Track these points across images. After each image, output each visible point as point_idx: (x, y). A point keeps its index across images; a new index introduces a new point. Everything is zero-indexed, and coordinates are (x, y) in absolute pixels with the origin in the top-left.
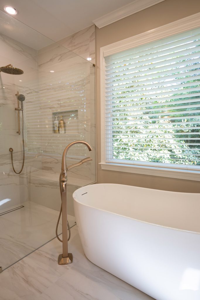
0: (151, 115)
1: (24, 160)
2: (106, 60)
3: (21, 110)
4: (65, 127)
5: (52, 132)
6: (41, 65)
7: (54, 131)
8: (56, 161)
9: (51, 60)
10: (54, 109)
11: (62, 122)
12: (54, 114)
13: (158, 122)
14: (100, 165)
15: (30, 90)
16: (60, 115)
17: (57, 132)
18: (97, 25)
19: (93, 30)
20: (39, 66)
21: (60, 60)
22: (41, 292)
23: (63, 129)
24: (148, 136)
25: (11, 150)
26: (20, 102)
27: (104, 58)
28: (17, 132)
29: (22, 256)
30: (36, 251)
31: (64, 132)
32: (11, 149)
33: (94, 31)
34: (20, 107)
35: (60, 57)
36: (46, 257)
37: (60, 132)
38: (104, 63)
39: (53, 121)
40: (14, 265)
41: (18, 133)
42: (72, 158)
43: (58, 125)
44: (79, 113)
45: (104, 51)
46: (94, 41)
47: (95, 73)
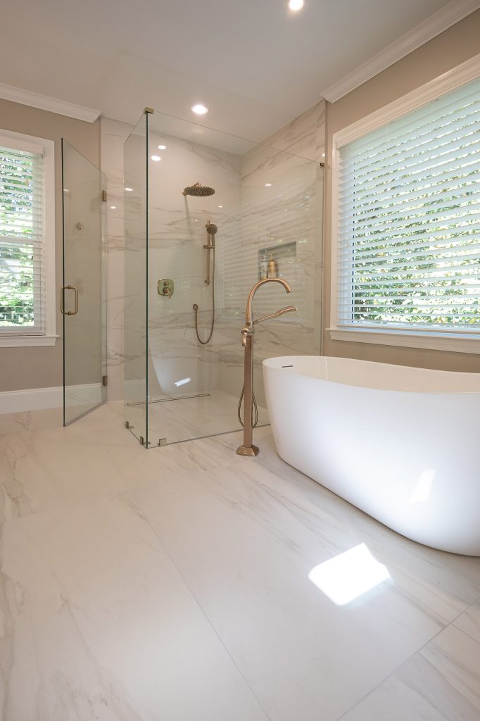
1: (213, 324)
2: (341, 153)
3: (212, 248)
4: (277, 270)
6: (246, 176)
8: (262, 329)
9: (259, 167)
10: (261, 244)
11: (272, 263)
12: (262, 252)
14: (329, 331)
16: (271, 253)
18: (328, 100)
19: (323, 107)
20: (243, 179)
21: (272, 165)
23: (274, 274)
25: (195, 307)
26: (211, 235)
27: (339, 149)
32: (195, 305)
33: (324, 109)
34: (211, 244)
35: (272, 160)
38: (338, 158)
39: (259, 263)
41: (207, 282)
43: (266, 270)
44: (298, 246)
45: (339, 138)
46: (324, 126)
47: (324, 177)
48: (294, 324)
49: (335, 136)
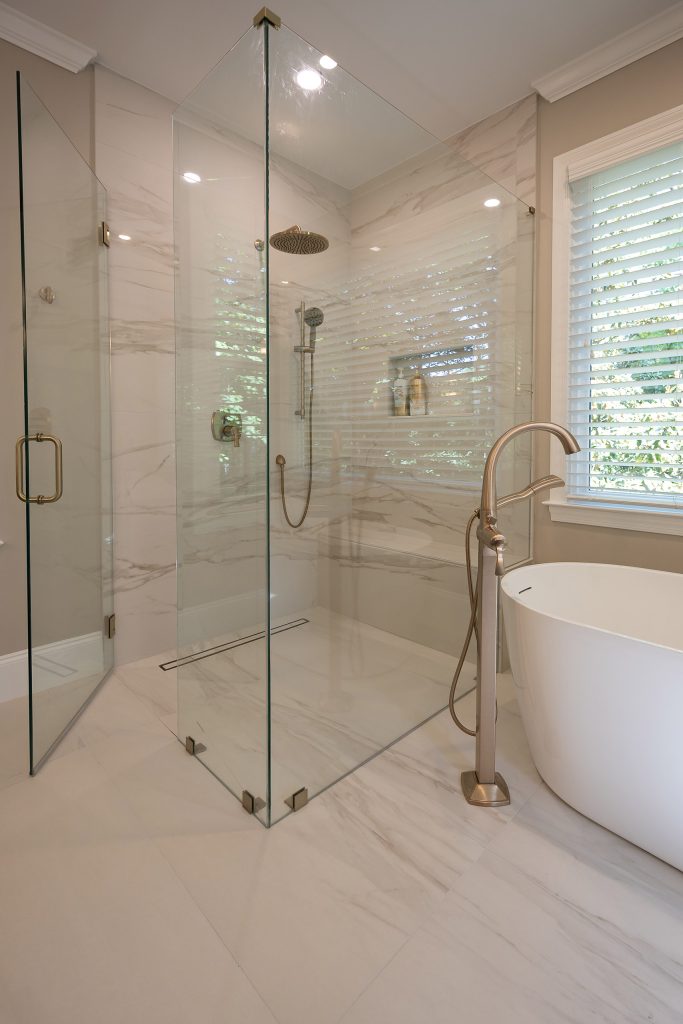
0: (640, 371)
2: (572, 191)
3: (308, 351)
4: (426, 396)
5: (386, 412)
6: (361, 227)
7: (394, 409)
9: (390, 212)
10: (393, 347)
12: (395, 361)
13: (673, 389)
14: (548, 506)
15: (329, 297)
17: (403, 411)
18: (542, 94)
19: (531, 108)
20: (354, 232)
21: (418, 210)
22: (445, 888)
23: (421, 401)
24: (647, 432)
25: (280, 461)
26: (308, 328)
27: (568, 185)
28: (297, 413)
29: (351, 764)
30: (386, 751)
31: (422, 411)
32: (280, 457)
33: (535, 110)
34: (307, 344)
35: (417, 199)
36: (421, 774)
37: (412, 411)
38: (566, 200)
39: (392, 381)
40: (334, 787)
41: (300, 413)
42: (448, 488)
43: (405, 393)
45: (565, 165)
46: (532, 143)
47: (533, 233)
48: (469, 490)
49: (557, 161)
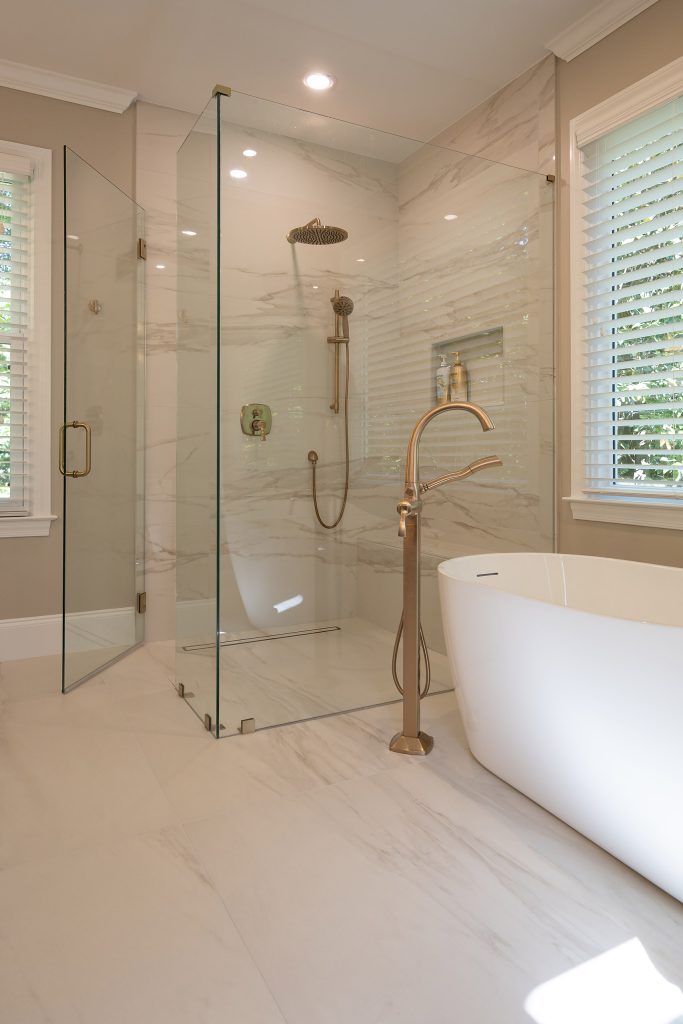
1: (346, 488)
2: (587, 155)
3: (343, 342)
4: (467, 383)
5: (430, 405)
6: (407, 203)
7: (436, 401)
9: (432, 185)
10: (438, 333)
12: (438, 347)
14: (569, 502)
16: (455, 350)
18: (559, 55)
19: (550, 69)
20: (401, 208)
21: (456, 182)
23: (462, 391)
25: (313, 457)
26: (341, 318)
27: (582, 148)
28: (331, 407)
32: (312, 453)
34: (341, 334)
35: (455, 171)
39: (434, 370)
41: (334, 408)
43: (446, 384)
45: (581, 127)
46: (552, 103)
47: (554, 202)
48: (501, 488)
49: (573, 123)
